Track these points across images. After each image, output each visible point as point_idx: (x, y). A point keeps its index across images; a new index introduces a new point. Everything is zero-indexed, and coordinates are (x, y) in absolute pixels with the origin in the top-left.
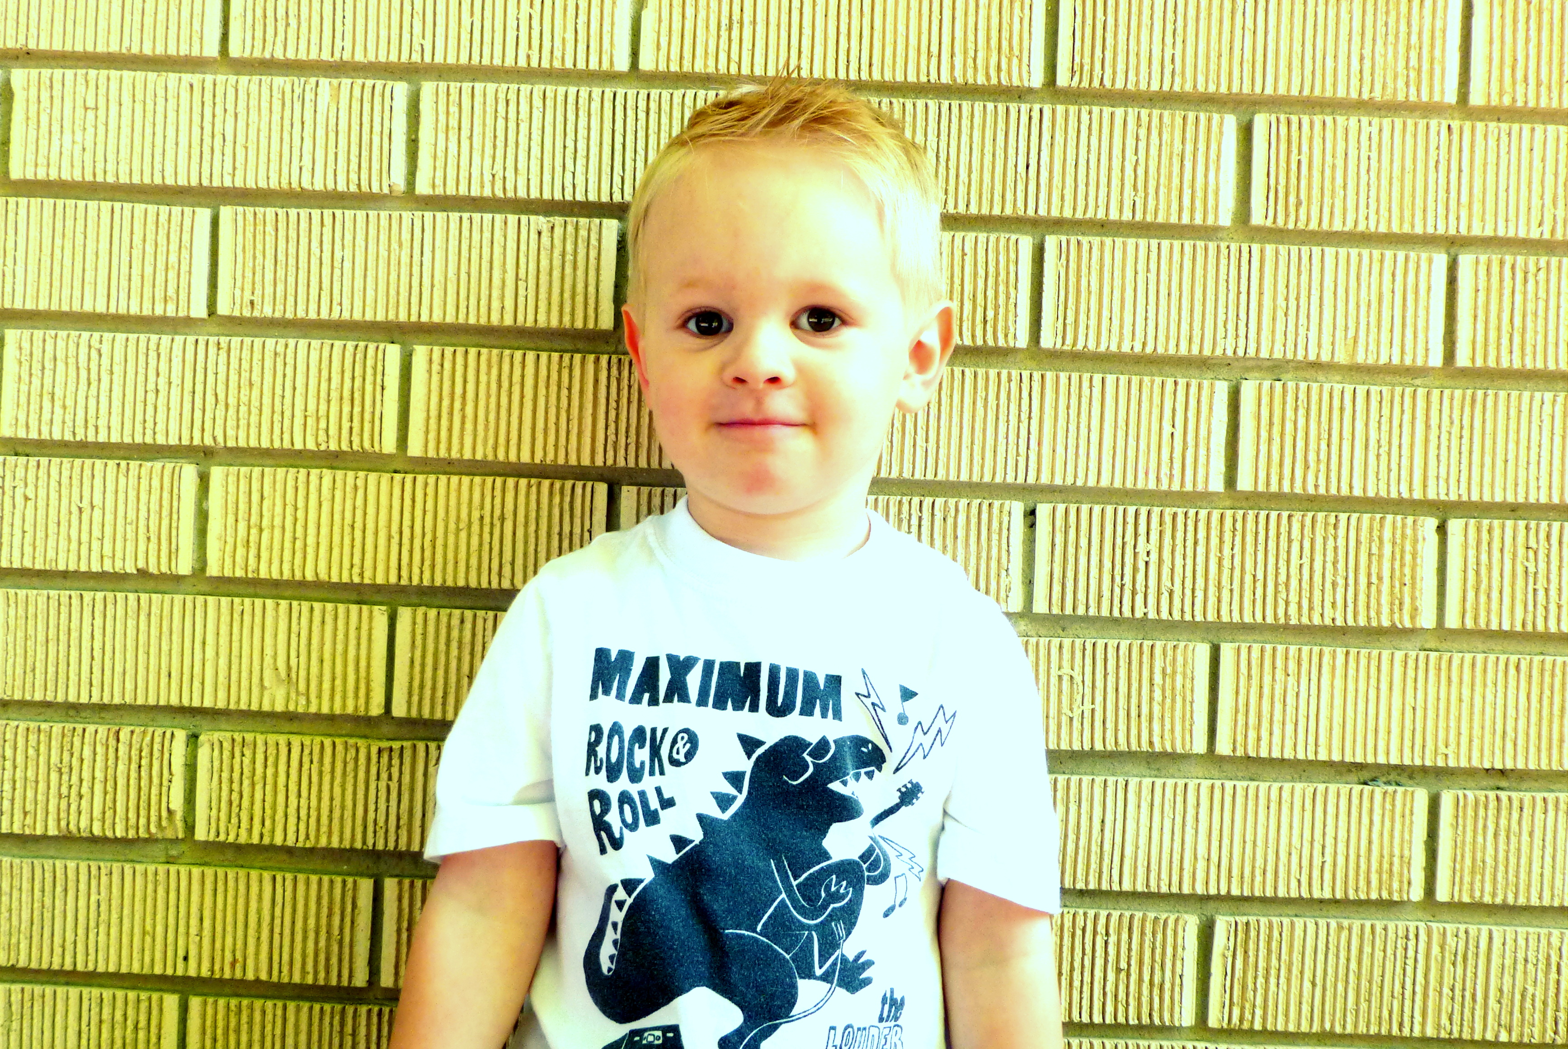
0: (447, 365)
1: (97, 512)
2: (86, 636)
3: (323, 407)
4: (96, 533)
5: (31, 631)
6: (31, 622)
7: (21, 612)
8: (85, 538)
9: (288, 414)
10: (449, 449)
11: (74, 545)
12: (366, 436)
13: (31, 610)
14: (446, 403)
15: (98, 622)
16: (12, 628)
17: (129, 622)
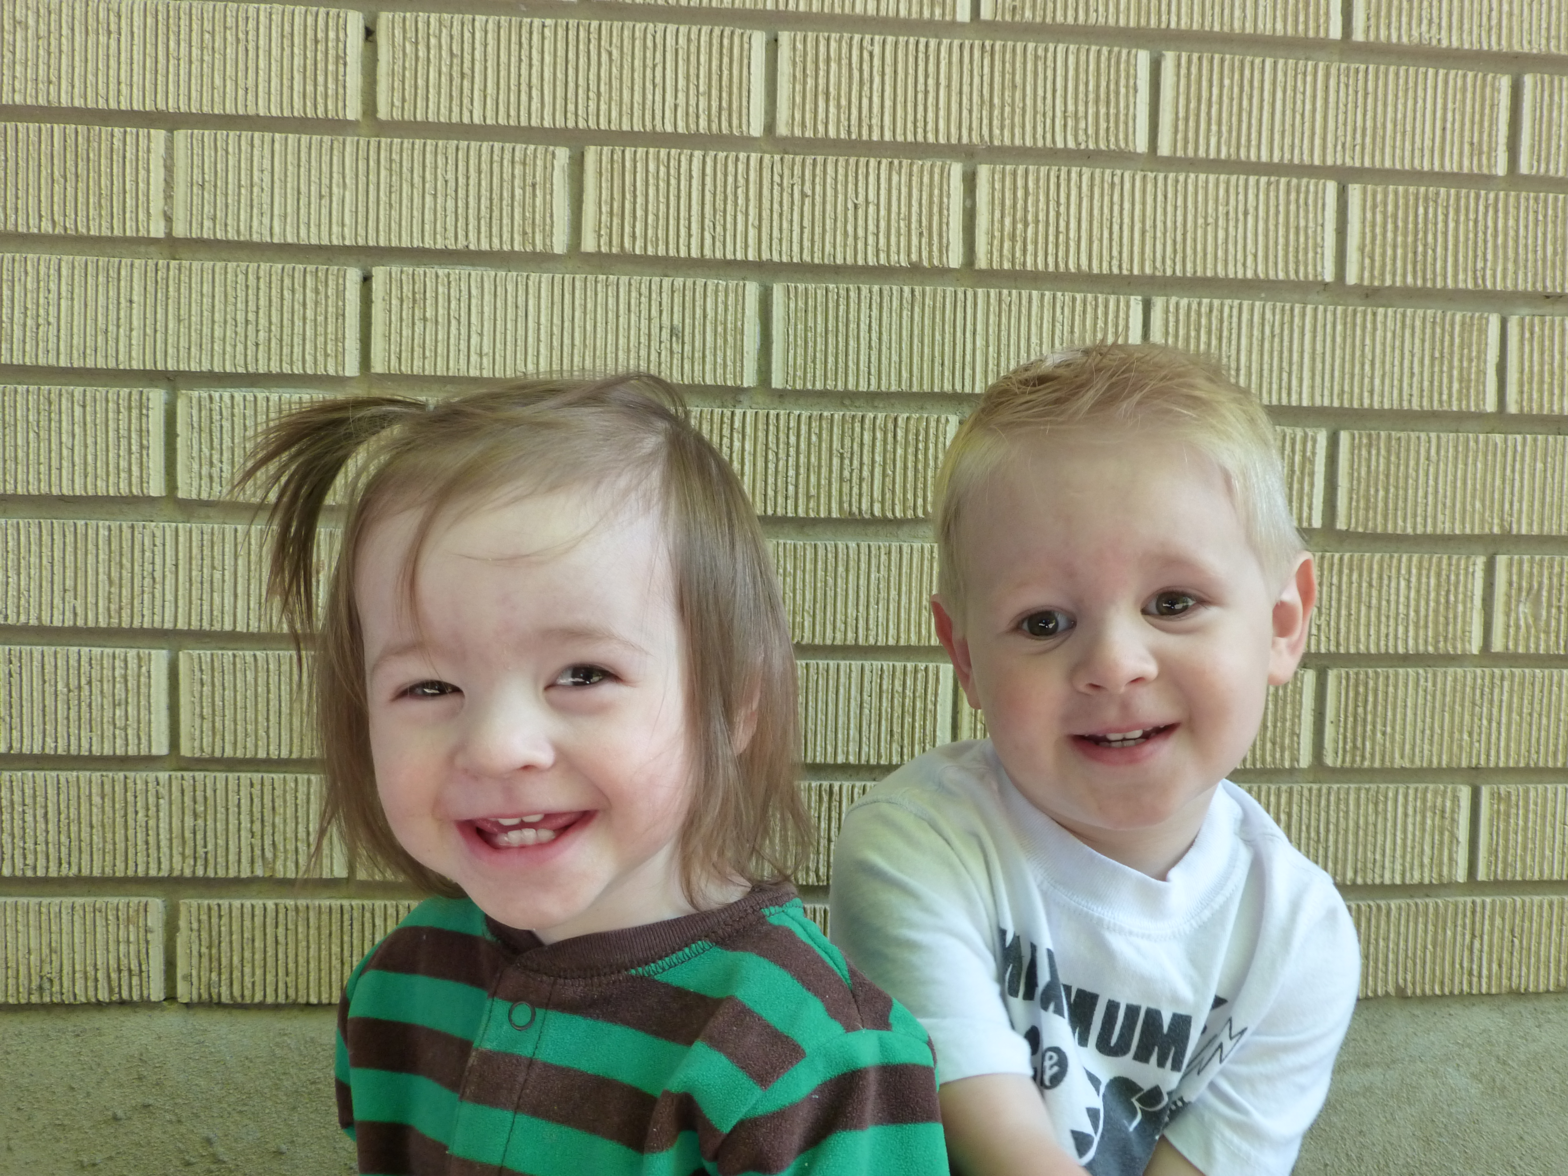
0: (1194, 70)
1: (872, 209)
2: (864, 327)
3: (1081, 108)
4: (871, 227)
5: (811, 323)
6: (810, 315)
7: (801, 304)
8: (861, 233)
9: (1049, 114)
10: (1196, 150)
11: (850, 240)
12: (1121, 136)
13: (811, 302)
14: (1193, 105)
15: (875, 313)
16: (792, 321)
17: (905, 313)
